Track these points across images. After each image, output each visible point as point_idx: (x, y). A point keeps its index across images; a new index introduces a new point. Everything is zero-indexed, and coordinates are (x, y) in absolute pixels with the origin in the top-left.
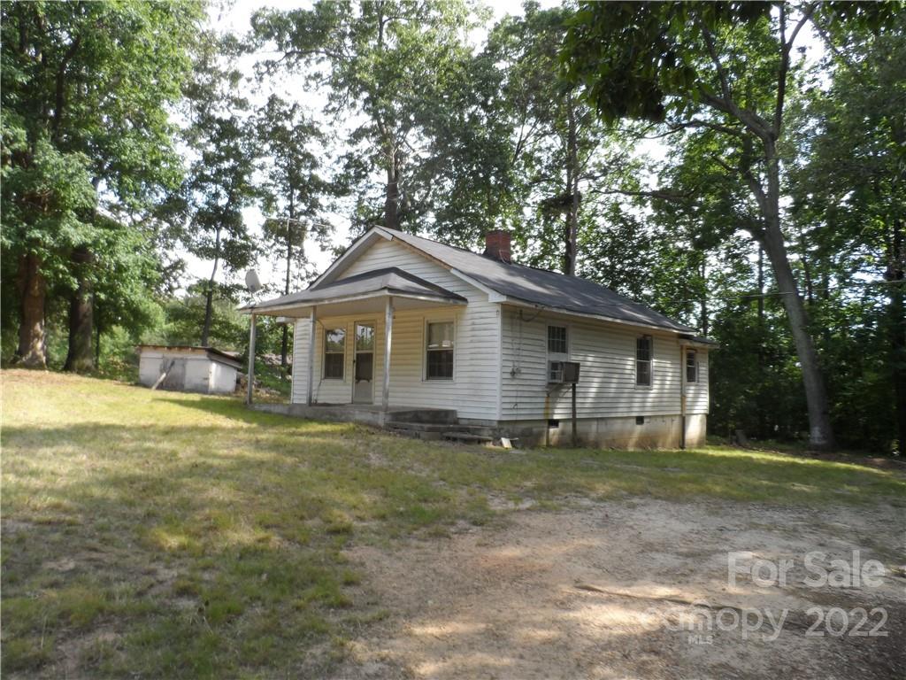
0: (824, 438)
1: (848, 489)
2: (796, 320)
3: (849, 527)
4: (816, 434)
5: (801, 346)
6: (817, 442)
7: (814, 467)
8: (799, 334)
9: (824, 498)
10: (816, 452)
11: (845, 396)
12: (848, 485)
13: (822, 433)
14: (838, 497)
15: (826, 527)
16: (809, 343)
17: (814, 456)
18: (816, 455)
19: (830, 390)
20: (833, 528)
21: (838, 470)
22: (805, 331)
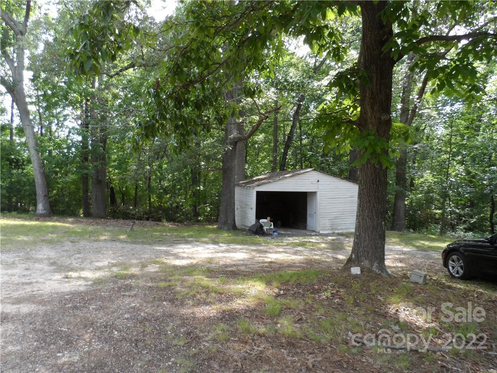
0: (45, 210)
1: (50, 236)
2: (31, 144)
3: (45, 257)
4: (40, 207)
5: (34, 159)
6: (40, 212)
7: (35, 226)
8: (33, 152)
9: (35, 243)
10: (39, 217)
11: (58, 187)
12: (51, 234)
13: (44, 206)
14: (43, 241)
15: (33, 258)
16: (38, 157)
17: (37, 220)
18: (38, 219)
19: (49, 183)
20: (37, 259)
21: (47, 227)
22: (36, 150)
